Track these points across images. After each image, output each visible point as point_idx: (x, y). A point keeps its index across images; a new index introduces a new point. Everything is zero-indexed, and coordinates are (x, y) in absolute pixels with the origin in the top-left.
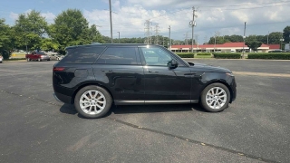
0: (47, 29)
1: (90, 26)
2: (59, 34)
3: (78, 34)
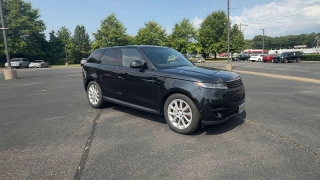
0: (193, 34)
1: (232, 26)
2: (203, 38)
3: (220, 36)
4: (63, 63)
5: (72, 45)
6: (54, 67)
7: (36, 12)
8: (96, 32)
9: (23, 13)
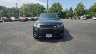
4: (65, 18)
5: (68, 13)
6: (63, 19)
7: (61, 5)
8: (75, 9)
9: (59, 6)
